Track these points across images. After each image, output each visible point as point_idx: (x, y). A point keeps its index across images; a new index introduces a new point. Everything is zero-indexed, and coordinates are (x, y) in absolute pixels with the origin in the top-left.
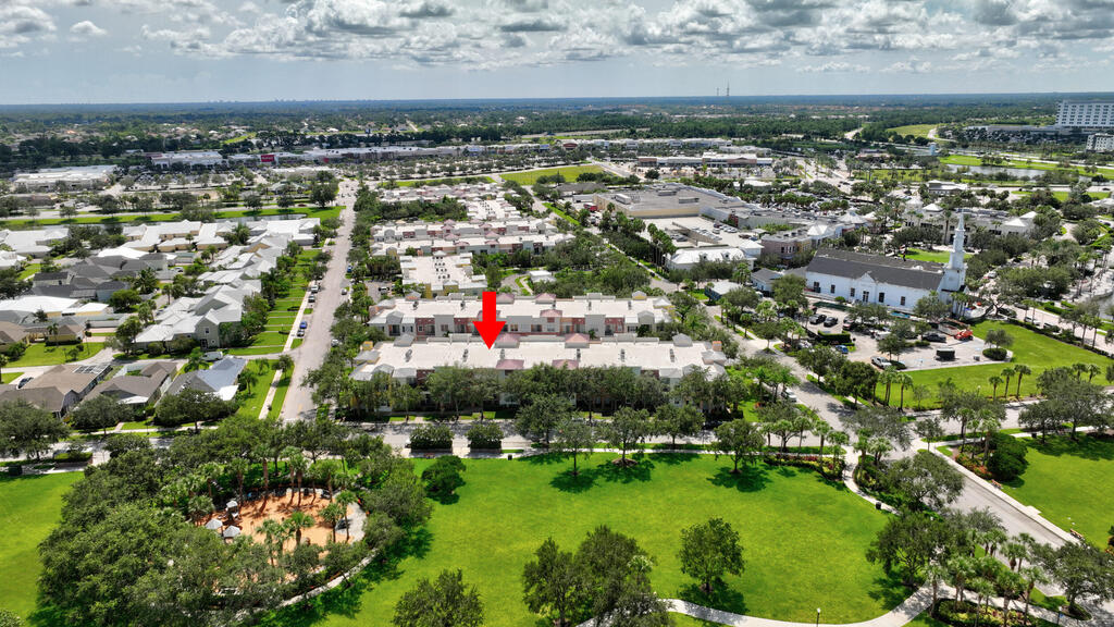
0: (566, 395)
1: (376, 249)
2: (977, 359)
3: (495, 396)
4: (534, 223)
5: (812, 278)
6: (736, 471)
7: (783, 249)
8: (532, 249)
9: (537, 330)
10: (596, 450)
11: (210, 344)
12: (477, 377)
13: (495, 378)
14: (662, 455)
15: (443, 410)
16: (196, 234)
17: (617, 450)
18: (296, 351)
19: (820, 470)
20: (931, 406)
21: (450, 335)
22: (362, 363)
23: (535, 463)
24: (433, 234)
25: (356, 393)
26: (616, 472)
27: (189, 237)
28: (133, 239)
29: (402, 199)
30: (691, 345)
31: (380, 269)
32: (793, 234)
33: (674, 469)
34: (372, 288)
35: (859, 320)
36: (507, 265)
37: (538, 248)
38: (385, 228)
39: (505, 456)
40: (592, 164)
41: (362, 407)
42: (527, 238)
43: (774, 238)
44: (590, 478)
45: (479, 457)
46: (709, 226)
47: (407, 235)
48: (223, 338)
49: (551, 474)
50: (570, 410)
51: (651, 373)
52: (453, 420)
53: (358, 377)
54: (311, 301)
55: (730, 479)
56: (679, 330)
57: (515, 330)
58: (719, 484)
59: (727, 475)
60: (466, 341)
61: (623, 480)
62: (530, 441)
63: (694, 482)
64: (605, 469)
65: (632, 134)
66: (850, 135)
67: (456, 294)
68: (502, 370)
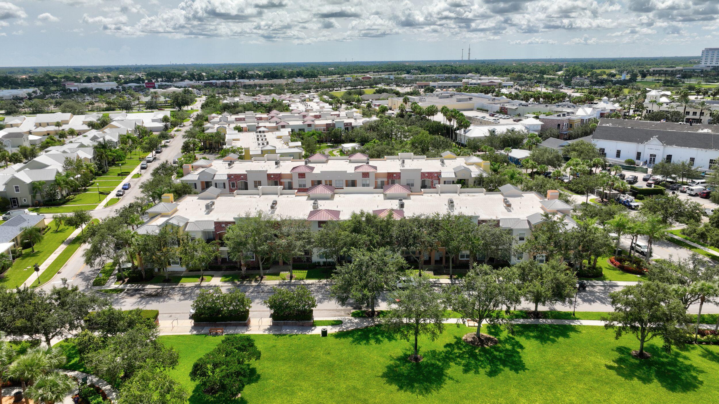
0: (394, 250)
1: (209, 128)
3: (307, 253)
4: (343, 113)
6: (642, 354)
7: (559, 125)
8: (343, 128)
12: (285, 229)
13: (306, 231)
15: (244, 269)
16: (66, 122)
18: (106, 208)
21: (260, 187)
22: (156, 215)
23: (358, 341)
24: (261, 119)
27: (58, 124)
29: (240, 102)
30: (522, 196)
31: (211, 144)
32: (564, 115)
36: (320, 142)
37: (348, 127)
38: (220, 116)
39: (318, 331)
42: (337, 120)
43: (549, 117)
44: (438, 367)
45: (284, 331)
46: (486, 115)
47: (237, 120)
48: (34, 197)
49: (382, 360)
50: (402, 269)
51: (493, 223)
52: (256, 281)
53: (142, 231)
54: (143, 168)
55: (639, 367)
56: (501, 183)
57: (329, 184)
58: (629, 376)
59: (633, 361)
60: (277, 194)
61: (488, 370)
62: (349, 308)
63: (590, 373)
64: (456, 351)
65: (408, 73)
66: (560, 73)
67: (272, 156)
68: (315, 221)
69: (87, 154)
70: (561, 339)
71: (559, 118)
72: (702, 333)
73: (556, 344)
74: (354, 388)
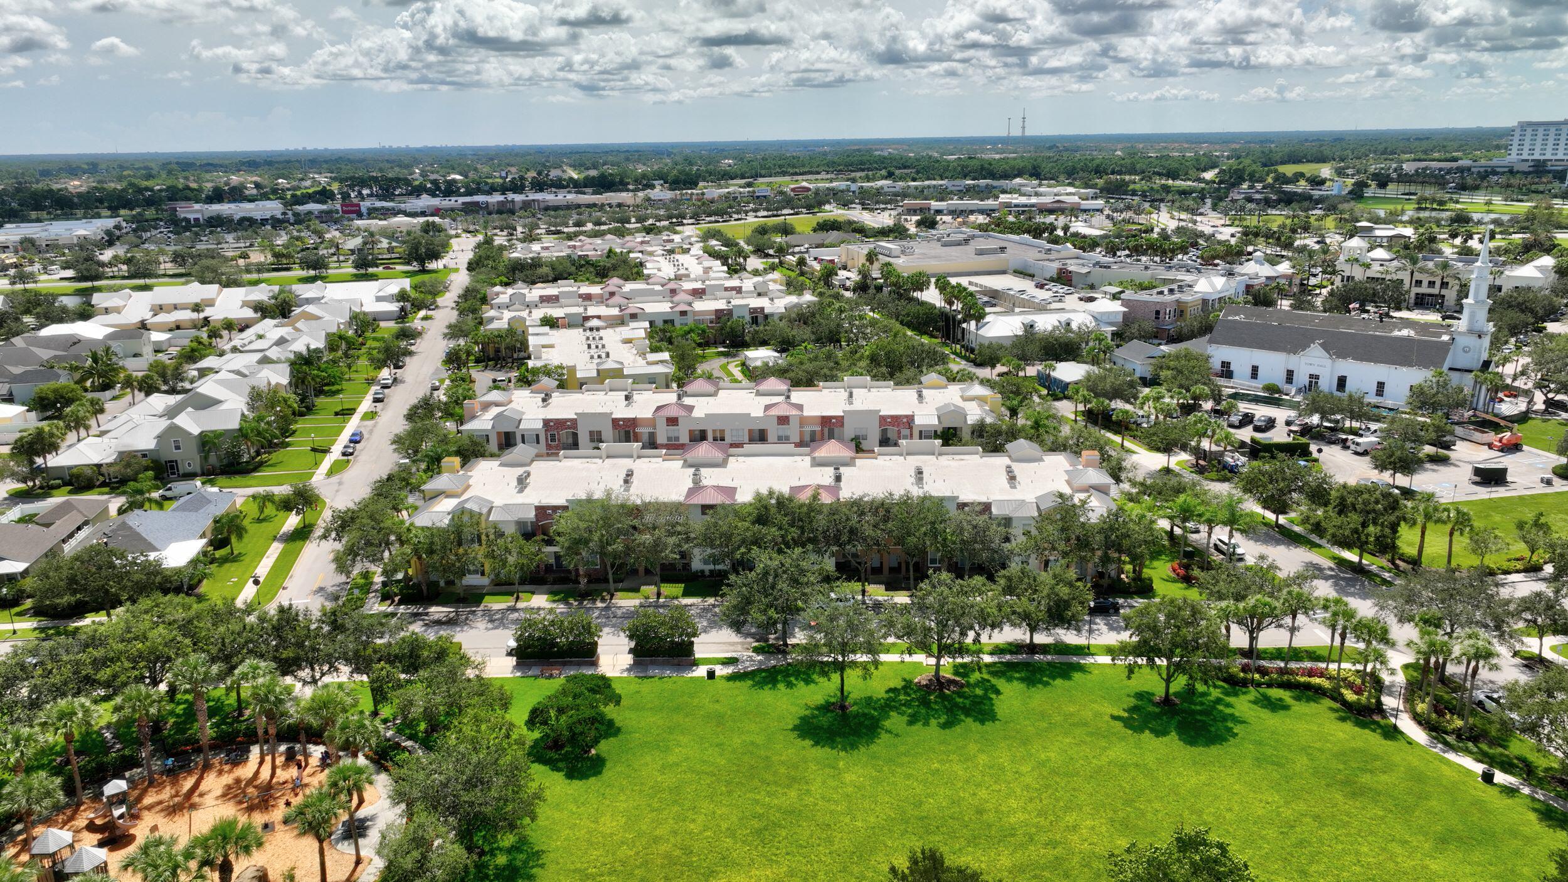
0: (818, 552)
1: (491, 320)
2: (1549, 482)
3: (683, 555)
4: (748, 283)
5: (1219, 354)
6: (1167, 701)
7: (1158, 313)
8: (748, 318)
9: (760, 437)
10: (883, 657)
11: (184, 468)
12: (649, 518)
13: (681, 520)
14: (1010, 666)
15: (584, 581)
16: (211, 303)
17: (920, 658)
18: (334, 479)
19: (1336, 696)
20: (1505, 565)
21: (603, 445)
22: (437, 495)
23: (761, 684)
24: (588, 297)
25: (416, 551)
26: (925, 703)
27: (197, 308)
28: (107, 311)
29: (544, 254)
30: (1041, 460)
31: (498, 351)
32: (1171, 291)
33: (1039, 697)
34: (482, 377)
35: (1315, 419)
36: (705, 344)
37: (758, 316)
38: (510, 291)
39: (701, 671)
40: (833, 212)
41: (433, 577)
42: (737, 302)
43: (1143, 296)
44: (873, 717)
45: (651, 673)
46: (1028, 285)
47: (546, 300)
48: (206, 458)
49: (794, 709)
50: (827, 579)
51: (978, 509)
52: (603, 600)
53: (423, 520)
54: (377, 400)
55: (1157, 716)
56: (1013, 434)
57: (719, 438)
58: (1138, 729)
59: (1151, 709)
60: (631, 457)
61: (942, 720)
62: (749, 640)
63: (1085, 724)
64: (902, 697)
65: (890, 175)
66: (1209, 175)
67: (618, 382)
68: (696, 505)
69: (279, 377)
70: (1059, 682)
71: (1160, 298)
72: (1263, 671)
73: (1049, 688)
74: (752, 743)
